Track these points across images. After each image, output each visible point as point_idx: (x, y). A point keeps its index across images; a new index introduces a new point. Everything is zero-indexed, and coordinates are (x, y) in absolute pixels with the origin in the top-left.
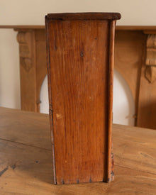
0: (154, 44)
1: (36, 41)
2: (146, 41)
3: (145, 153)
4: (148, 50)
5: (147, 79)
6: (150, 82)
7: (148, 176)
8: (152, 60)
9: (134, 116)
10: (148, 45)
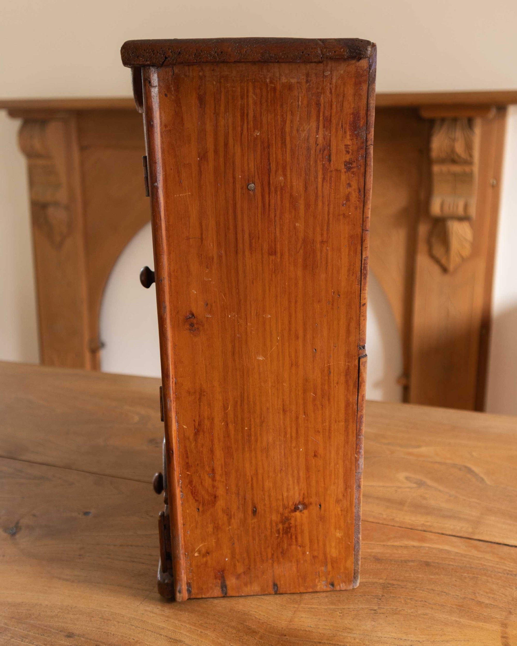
0: (453, 150)
1: (83, 149)
2: (428, 141)
3: (419, 477)
4: (436, 169)
5: (437, 261)
6: (445, 270)
7: (423, 540)
8: (449, 200)
9: (398, 381)
10: (434, 154)
